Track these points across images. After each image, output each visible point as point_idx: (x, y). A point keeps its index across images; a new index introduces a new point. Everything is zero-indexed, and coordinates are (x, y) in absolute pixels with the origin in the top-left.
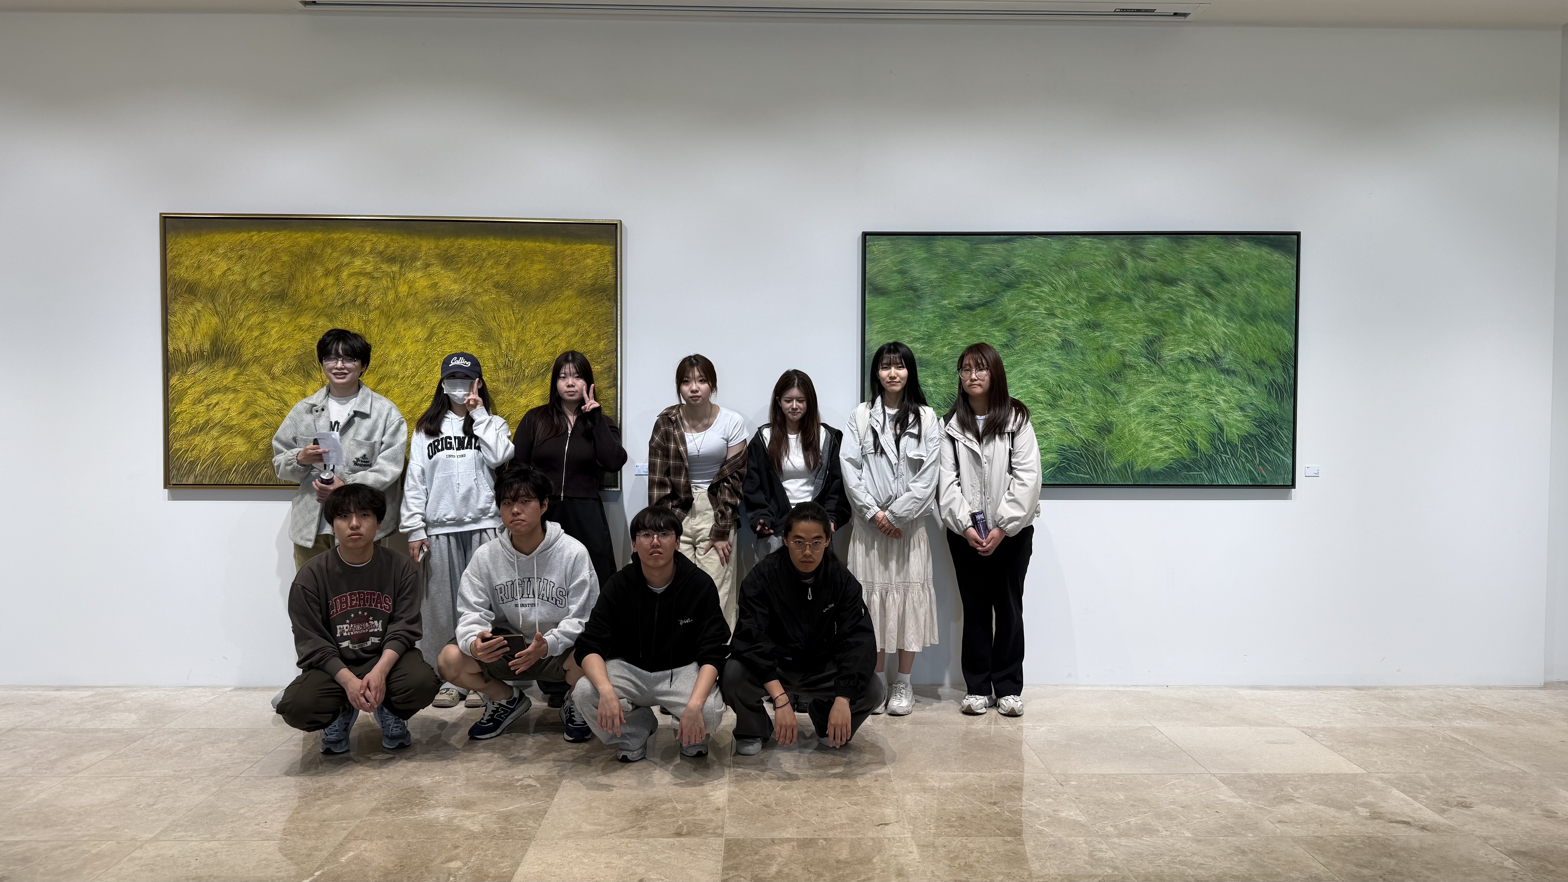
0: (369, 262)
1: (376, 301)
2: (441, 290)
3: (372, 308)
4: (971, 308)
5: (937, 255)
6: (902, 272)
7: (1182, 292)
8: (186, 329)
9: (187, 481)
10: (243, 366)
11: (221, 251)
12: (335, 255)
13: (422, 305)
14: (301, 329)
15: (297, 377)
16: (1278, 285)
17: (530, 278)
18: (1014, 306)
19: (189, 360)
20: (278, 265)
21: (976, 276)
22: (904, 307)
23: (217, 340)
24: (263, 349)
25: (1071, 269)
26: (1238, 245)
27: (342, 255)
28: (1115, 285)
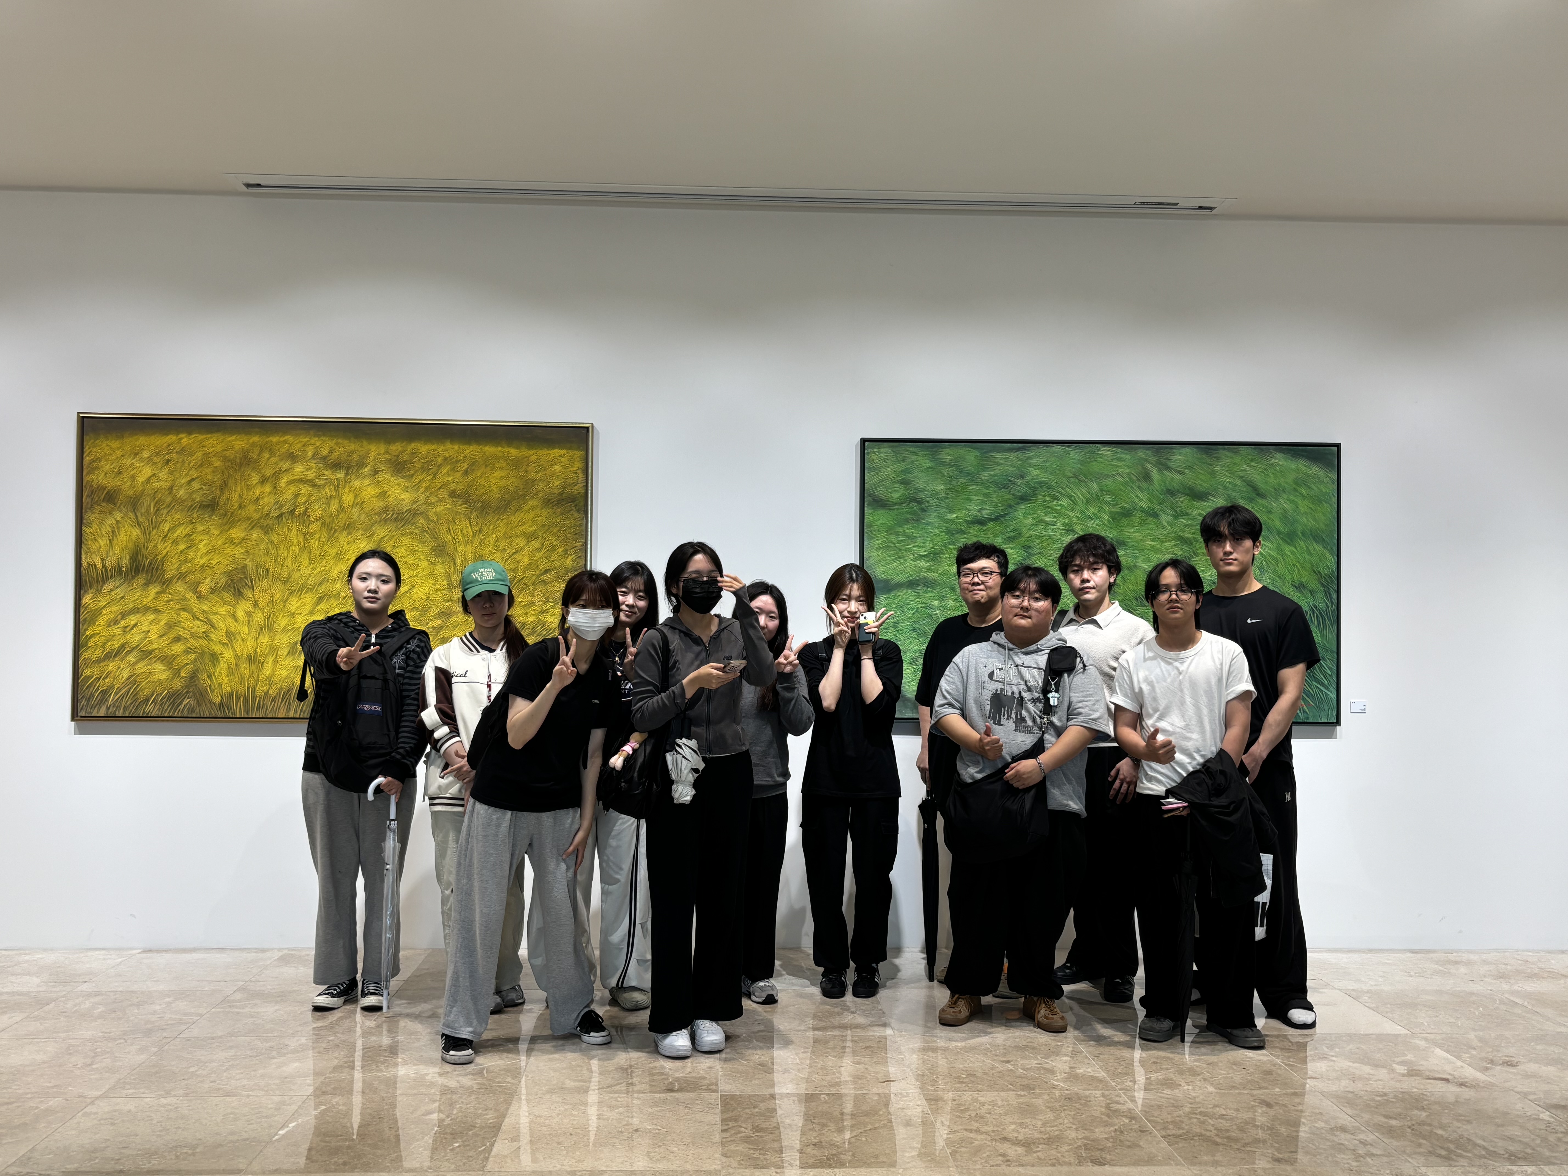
0: (310, 468)
1: (317, 511)
2: (391, 499)
3: (312, 519)
4: (982, 522)
5: (944, 464)
6: (905, 483)
8: (103, 542)
9: (98, 712)
10: (166, 583)
11: (145, 455)
12: (273, 460)
13: (369, 515)
14: (232, 542)
15: (227, 596)
16: (1317, 500)
17: (490, 486)
18: (1029, 521)
19: (105, 576)
20: (209, 470)
21: (987, 488)
22: (907, 521)
23: (137, 554)
24: (189, 565)
25: (1092, 481)
26: (1274, 457)
27: (281, 460)
28: (1140, 500)
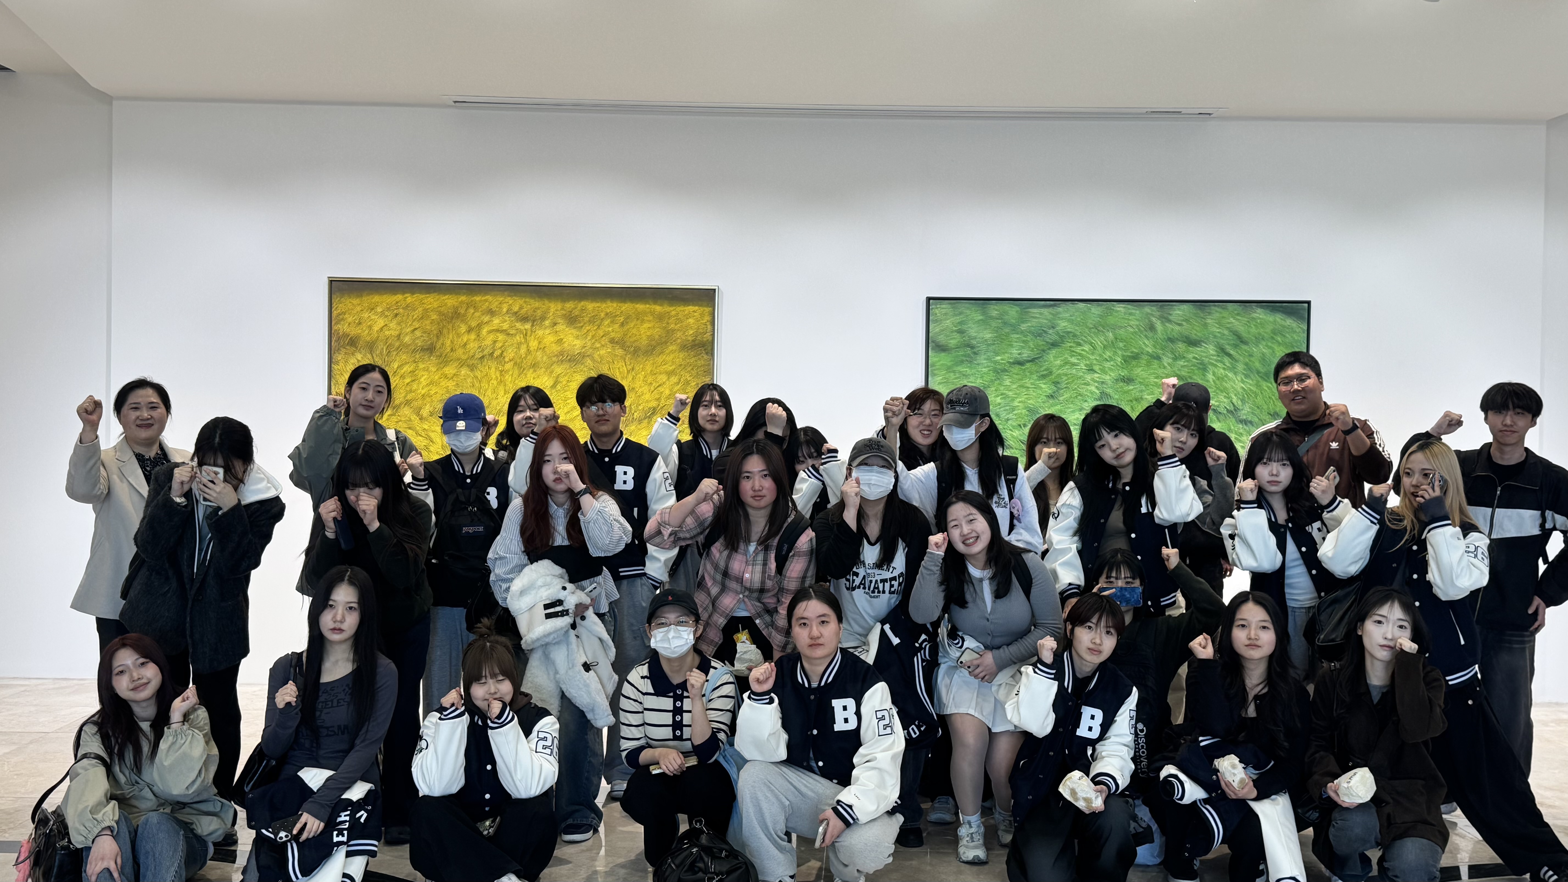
0: (505, 321)
1: (510, 354)
2: (566, 345)
3: (507, 359)
4: (1020, 363)
5: (991, 318)
6: (961, 332)
7: (1204, 352)
11: (379, 310)
12: (477, 314)
13: (549, 357)
14: (446, 377)
17: (640, 335)
18: (1059, 362)
20: (428, 322)
21: (1025, 336)
22: (962, 362)
24: (414, 394)
25: (1108, 331)
26: (1255, 312)
27: (483, 314)
28: (1147, 346)
